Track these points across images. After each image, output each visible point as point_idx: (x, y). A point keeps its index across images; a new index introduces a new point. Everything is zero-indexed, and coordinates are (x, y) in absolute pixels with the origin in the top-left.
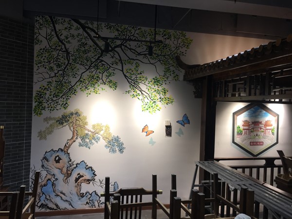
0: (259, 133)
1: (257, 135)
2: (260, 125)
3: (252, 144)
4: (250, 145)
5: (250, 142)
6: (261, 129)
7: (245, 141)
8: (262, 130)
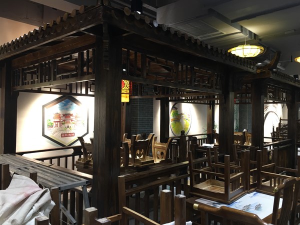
0: (70, 125)
1: (68, 127)
2: (71, 117)
3: (63, 136)
4: (62, 137)
5: (62, 134)
6: (72, 120)
7: (57, 133)
8: (73, 122)
